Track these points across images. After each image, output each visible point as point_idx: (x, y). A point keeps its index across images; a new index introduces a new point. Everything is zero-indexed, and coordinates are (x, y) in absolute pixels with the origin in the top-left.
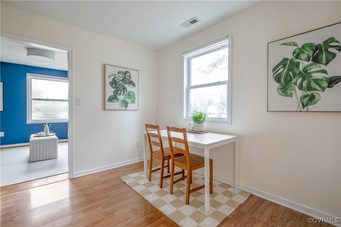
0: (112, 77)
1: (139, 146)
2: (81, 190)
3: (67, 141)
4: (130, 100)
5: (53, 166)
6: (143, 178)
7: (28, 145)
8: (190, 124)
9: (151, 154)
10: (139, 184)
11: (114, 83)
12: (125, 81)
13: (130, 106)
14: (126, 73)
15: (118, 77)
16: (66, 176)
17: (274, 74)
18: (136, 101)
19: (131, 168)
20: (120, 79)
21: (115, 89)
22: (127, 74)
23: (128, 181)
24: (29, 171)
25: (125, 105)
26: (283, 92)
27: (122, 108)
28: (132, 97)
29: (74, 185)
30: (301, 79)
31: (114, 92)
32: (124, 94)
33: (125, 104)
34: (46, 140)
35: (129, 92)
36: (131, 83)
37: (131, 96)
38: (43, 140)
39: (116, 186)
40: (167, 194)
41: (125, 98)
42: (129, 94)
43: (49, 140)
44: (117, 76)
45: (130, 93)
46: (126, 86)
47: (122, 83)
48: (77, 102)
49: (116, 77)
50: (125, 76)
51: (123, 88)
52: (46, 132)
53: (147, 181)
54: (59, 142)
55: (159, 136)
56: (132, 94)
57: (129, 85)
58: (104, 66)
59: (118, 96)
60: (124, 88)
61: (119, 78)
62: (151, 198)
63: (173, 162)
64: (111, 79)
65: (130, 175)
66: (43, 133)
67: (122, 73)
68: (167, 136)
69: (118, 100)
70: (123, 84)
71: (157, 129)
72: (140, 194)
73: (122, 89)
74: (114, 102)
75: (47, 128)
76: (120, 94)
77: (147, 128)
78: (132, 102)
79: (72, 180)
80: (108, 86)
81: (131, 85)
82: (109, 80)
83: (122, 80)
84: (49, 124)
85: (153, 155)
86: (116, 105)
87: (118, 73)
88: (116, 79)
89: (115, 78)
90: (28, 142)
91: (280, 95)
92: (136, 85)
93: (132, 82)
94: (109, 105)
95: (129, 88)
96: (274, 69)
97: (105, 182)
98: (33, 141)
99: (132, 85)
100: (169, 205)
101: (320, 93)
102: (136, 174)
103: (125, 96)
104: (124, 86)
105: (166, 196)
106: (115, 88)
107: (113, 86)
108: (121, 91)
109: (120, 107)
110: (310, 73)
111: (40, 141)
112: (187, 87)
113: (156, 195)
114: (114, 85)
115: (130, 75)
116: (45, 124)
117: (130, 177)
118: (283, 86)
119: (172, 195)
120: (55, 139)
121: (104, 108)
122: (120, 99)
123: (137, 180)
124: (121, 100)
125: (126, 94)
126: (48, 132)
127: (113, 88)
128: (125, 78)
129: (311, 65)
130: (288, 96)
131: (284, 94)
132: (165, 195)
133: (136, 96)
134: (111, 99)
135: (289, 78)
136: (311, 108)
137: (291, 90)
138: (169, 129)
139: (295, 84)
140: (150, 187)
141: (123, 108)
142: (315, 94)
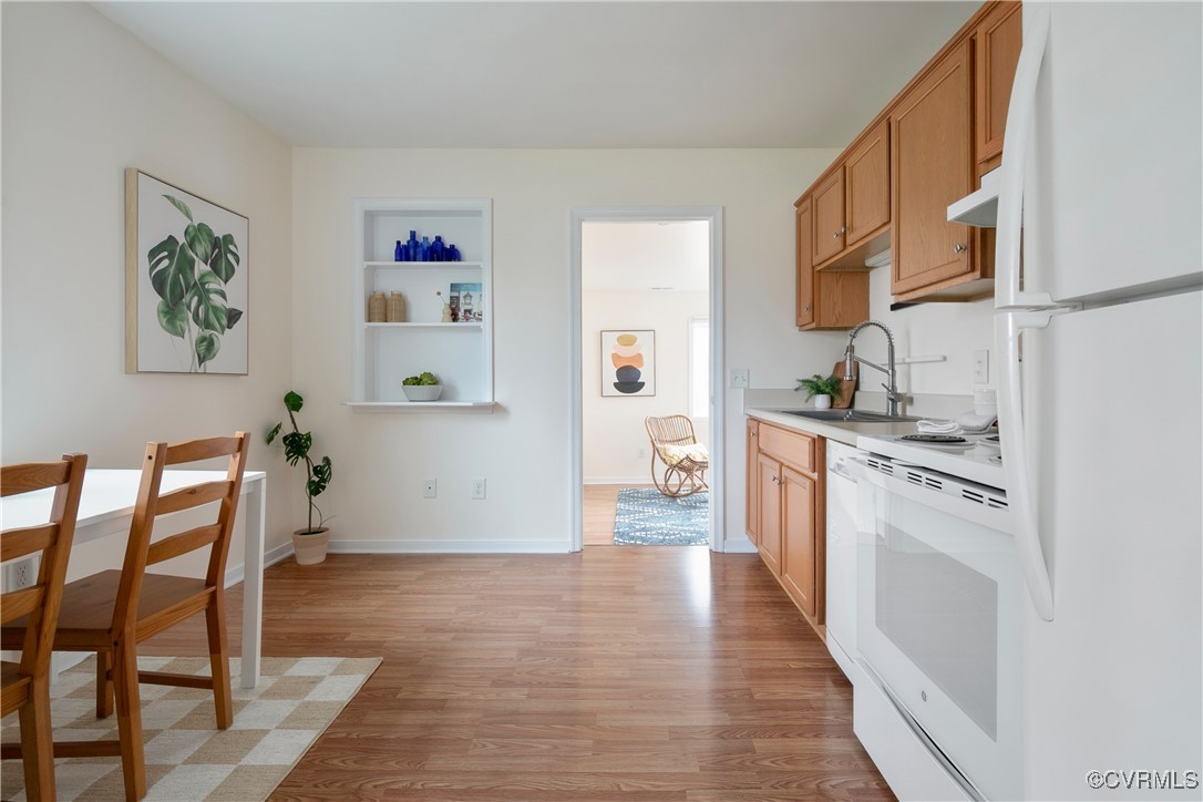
17: (152, 269)
26: (168, 321)
30: (196, 298)
91: (164, 328)
96: (153, 254)
101: (220, 336)
110: (208, 291)
118: (168, 306)
129: (209, 273)
130: (176, 334)
131: (170, 328)
135: (179, 290)
136: (210, 365)
137: (182, 321)
139: (189, 308)
142: (215, 338)
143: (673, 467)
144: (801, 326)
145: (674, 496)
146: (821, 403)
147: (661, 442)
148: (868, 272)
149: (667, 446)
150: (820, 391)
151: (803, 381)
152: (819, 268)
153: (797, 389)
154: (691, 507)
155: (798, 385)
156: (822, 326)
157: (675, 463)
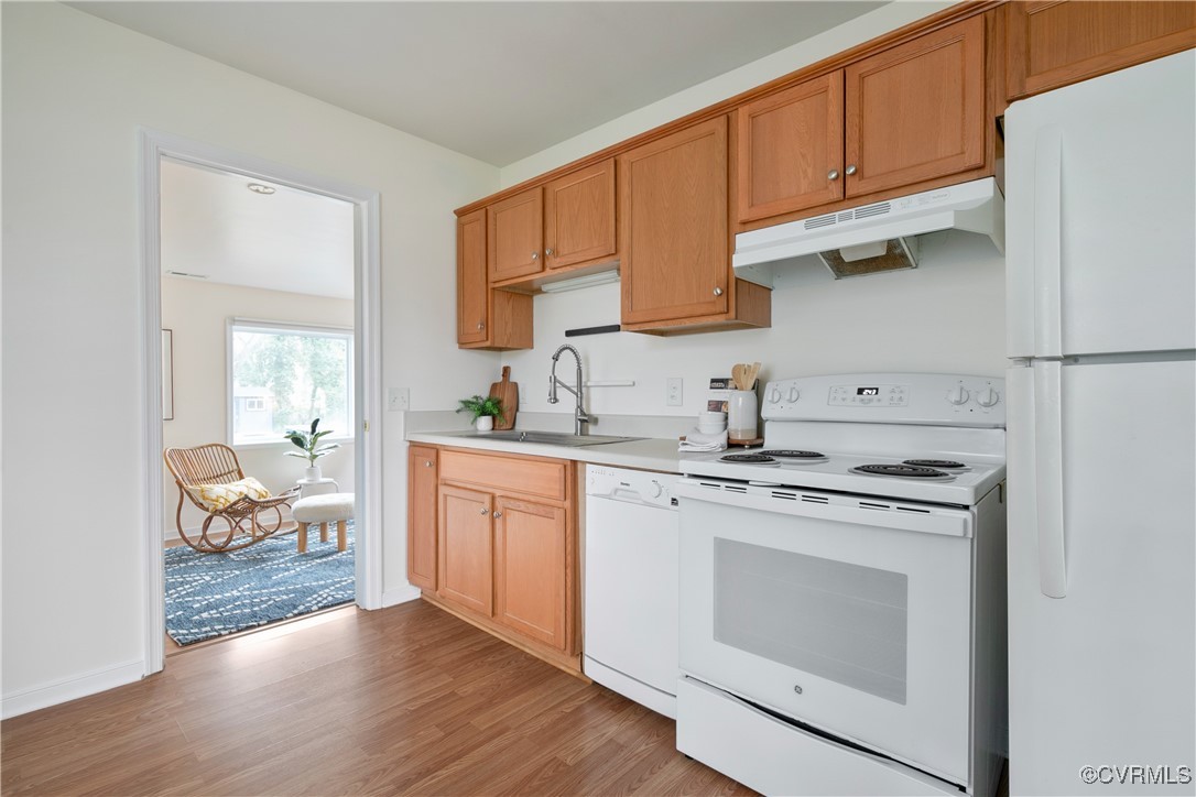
143: (217, 512)
144: (463, 343)
145: (220, 551)
146: (484, 424)
147: (193, 481)
148: (532, 297)
149: (205, 486)
150: (484, 413)
151: (463, 402)
152: (497, 285)
153: (458, 411)
154: (256, 561)
155: (460, 406)
156: (496, 345)
157: (221, 507)
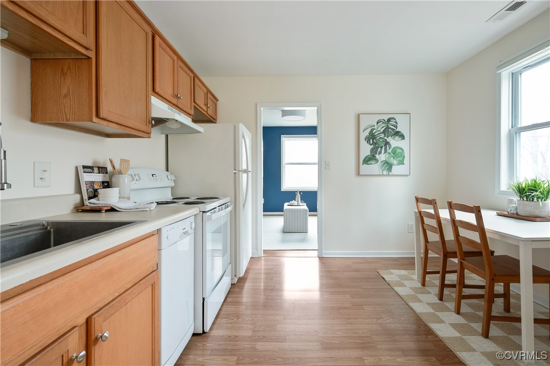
0: (369, 130)
1: (411, 231)
2: (329, 271)
3: (316, 215)
4: (396, 160)
5: (304, 240)
6: (412, 279)
7: (282, 215)
8: (511, 201)
9: (426, 245)
10: (404, 285)
11: (371, 137)
12: (388, 133)
13: (396, 169)
14: (389, 120)
15: (377, 129)
16: (315, 253)
18: (406, 161)
19: (396, 263)
20: (380, 131)
21: (372, 146)
22: (390, 123)
23: (387, 278)
24: (284, 241)
25: (388, 168)
27: (382, 172)
28: (400, 155)
29: (323, 264)
31: (372, 150)
32: (386, 151)
33: (388, 166)
34: (298, 210)
35: (394, 148)
36: (398, 134)
37: (398, 154)
38: (295, 210)
39: (371, 278)
40: (448, 312)
41: (388, 157)
42: (394, 151)
43: (300, 210)
44: (376, 127)
45: (396, 150)
46: (389, 139)
47: (382, 136)
48: (327, 166)
49: (375, 129)
50: (388, 126)
51: (384, 143)
52: (298, 201)
53: (419, 285)
54: (309, 215)
55: (437, 217)
56: (399, 151)
57: (394, 137)
58: (358, 117)
59: (377, 156)
60: (387, 143)
61: (379, 129)
62: (420, 308)
63: (461, 262)
64: (367, 133)
65: (392, 271)
66: (295, 202)
67: (383, 121)
68: (448, 217)
69: (377, 161)
70: (385, 138)
71: (432, 206)
72: (403, 297)
73: (383, 145)
74: (372, 164)
75: (298, 196)
76: (380, 153)
77: (418, 203)
78: (400, 163)
79: (321, 258)
80: (363, 143)
81: (397, 138)
82: (364, 134)
83: (384, 132)
84: (300, 192)
85: (428, 247)
86: (375, 168)
87: (378, 123)
88: (374, 132)
89: (372, 130)
90: (283, 211)
92: (406, 136)
93: (400, 132)
94: (365, 169)
95: (394, 142)
97: (357, 270)
98: (286, 210)
99: (400, 137)
100: (448, 325)
102: (403, 272)
103: (388, 155)
104: (386, 140)
105: (446, 313)
106: (372, 144)
107: (370, 142)
108: (382, 147)
109: (381, 170)
111: (292, 210)
112: (510, 131)
113: (427, 306)
114: (371, 140)
115: (396, 123)
116: (297, 192)
117: (392, 274)
119: (459, 316)
120: (306, 210)
121: (358, 173)
122: (380, 159)
123: (403, 280)
124: (382, 160)
125: (390, 151)
126: (300, 202)
127: (370, 144)
128: (388, 128)
132: (446, 311)
133: (406, 154)
134: (368, 160)
138: (451, 206)
140: (422, 293)
141: (385, 173)
